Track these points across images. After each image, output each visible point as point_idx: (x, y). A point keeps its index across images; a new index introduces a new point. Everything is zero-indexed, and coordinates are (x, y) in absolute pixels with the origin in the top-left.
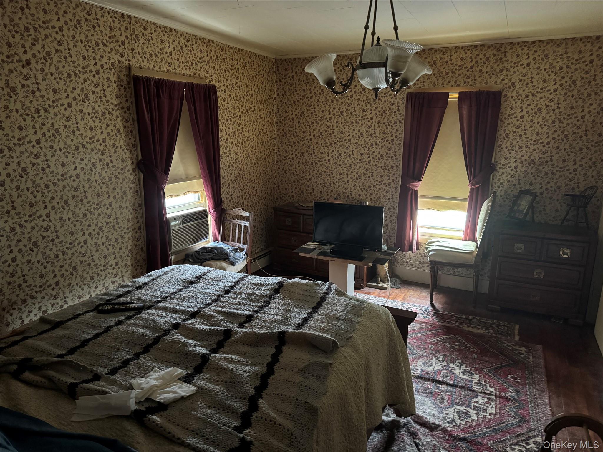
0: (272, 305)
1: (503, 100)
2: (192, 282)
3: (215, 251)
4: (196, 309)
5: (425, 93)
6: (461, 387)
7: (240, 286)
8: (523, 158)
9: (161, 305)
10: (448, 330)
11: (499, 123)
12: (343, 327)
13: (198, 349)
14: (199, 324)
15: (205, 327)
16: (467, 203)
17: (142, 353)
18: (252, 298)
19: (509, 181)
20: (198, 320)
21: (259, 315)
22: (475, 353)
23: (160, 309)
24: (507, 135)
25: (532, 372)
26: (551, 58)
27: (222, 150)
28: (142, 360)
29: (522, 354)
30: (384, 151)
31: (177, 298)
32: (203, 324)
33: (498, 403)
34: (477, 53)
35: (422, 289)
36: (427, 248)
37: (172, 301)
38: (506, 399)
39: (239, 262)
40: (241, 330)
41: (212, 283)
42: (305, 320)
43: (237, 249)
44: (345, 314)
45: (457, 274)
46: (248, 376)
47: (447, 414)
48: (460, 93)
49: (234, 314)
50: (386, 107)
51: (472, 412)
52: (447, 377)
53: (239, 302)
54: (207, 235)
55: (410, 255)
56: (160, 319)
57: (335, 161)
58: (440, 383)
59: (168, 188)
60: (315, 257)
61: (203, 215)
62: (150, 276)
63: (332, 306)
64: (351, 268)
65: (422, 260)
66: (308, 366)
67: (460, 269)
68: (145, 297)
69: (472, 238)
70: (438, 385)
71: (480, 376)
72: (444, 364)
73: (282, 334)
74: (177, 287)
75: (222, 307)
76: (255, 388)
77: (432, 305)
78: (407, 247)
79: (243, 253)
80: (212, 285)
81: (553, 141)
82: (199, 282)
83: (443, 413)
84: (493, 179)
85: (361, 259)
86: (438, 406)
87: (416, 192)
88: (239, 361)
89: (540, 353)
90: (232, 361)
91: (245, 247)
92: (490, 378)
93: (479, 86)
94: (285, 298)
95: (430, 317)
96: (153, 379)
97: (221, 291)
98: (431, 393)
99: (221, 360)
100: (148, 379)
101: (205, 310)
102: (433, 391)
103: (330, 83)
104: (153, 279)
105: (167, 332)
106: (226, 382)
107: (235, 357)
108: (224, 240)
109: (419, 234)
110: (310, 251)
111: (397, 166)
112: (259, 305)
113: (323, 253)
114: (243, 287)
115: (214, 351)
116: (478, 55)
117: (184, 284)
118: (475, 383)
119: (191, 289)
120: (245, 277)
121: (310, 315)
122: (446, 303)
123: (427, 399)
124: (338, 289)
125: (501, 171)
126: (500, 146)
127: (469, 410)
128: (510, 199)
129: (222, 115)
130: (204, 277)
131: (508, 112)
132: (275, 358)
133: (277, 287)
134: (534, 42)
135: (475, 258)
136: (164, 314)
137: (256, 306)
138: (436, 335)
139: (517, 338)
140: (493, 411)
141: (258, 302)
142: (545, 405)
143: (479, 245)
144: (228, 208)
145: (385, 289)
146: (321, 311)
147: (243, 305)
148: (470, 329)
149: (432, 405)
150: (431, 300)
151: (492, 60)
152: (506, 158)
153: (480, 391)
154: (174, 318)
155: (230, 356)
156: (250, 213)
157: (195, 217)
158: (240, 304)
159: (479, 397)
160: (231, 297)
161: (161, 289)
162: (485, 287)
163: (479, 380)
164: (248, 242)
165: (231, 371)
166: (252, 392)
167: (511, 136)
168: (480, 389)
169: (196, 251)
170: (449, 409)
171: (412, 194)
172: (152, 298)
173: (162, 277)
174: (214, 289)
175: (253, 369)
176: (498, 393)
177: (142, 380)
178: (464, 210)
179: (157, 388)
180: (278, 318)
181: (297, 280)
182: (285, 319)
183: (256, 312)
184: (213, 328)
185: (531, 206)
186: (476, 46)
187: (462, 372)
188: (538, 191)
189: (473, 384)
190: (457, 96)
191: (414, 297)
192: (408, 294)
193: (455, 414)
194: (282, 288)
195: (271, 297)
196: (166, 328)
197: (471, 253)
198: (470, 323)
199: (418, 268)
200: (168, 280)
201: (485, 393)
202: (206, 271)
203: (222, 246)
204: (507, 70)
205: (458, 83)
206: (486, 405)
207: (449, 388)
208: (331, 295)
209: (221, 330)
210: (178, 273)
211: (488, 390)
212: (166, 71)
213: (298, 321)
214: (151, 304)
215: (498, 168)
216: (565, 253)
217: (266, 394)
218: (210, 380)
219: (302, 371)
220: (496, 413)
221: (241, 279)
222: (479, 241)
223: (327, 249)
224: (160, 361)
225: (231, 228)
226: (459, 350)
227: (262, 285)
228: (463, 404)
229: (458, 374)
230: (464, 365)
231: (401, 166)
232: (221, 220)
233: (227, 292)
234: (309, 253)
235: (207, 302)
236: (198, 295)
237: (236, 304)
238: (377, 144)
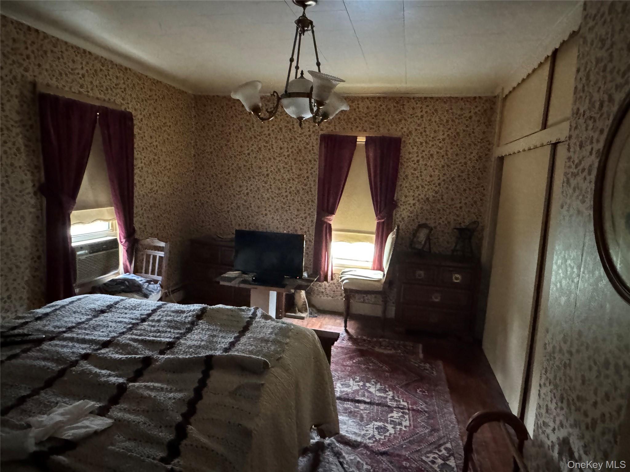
0: (196, 331)
1: (402, 145)
2: (103, 312)
3: (127, 283)
4: (109, 339)
5: (336, 135)
6: (378, 405)
7: (158, 313)
8: (420, 197)
9: (66, 335)
10: (362, 353)
11: (400, 166)
12: (273, 348)
13: (113, 379)
14: (112, 354)
15: (120, 356)
16: (374, 236)
17: (43, 388)
18: (173, 325)
19: (409, 217)
20: (111, 349)
21: (182, 341)
22: (387, 371)
23: (66, 339)
24: (406, 176)
25: (436, 385)
26: (440, 112)
27: (136, 179)
28: (43, 396)
29: (427, 370)
30: (300, 187)
31: (86, 328)
32: (117, 353)
33: (411, 415)
34: (380, 103)
35: (337, 317)
36: (341, 278)
37: (80, 331)
38: (418, 411)
39: (153, 294)
40: (162, 356)
41: (126, 311)
42: (232, 344)
43: (151, 281)
44: (273, 336)
45: (367, 301)
46: (173, 403)
47: (367, 431)
48: (367, 137)
49: (152, 342)
50: (301, 146)
51: (389, 427)
52: (364, 396)
53: (158, 329)
54: (116, 266)
55: (325, 285)
56: (65, 350)
57: (253, 195)
58: (359, 402)
59: (74, 214)
60: (237, 286)
61: (113, 244)
62: (53, 306)
63: (258, 330)
64: (273, 295)
65: (336, 290)
66: (239, 388)
67: (369, 296)
68: (46, 328)
69: (379, 267)
70: (357, 404)
71: (394, 393)
72: (361, 384)
73: (209, 358)
74: (86, 317)
75: (140, 335)
76: (183, 415)
77: (347, 331)
78: (322, 278)
79: (158, 285)
80: (126, 314)
81: (443, 183)
82: (111, 311)
83: (363, 430)
84: (396, 215)
85: (283, 286)
86: (359, 424)
87: (330, 225)
88: (162, 388)
89: (441, 367)
90: (154, 389)
91: (160, 278)
92: (402, 393)
93: (383, 132)
94: (210, 323)
95: (345, 342)
96: (58, 414)
97: (137, 319)
98: (351, 412)
99: (142, 388)
100: (52, 415)
101: (119, 338)
102: (353, 410)
103: (256, 109)
104: (56, 310)
105: (75, 363)
106: (148, 411)
107: (156, 385)
108: (136, 272)
109: (333, 265)
110: (230, 279)
111: (312, 201)
112: (181, 331)
113: (245, 282)
114: (162, 314)
115: (134, 380)
116: (381, 105)
117: (94, 313)
118: (389, 399)
119: (102, 318)
120: (163, 304)
121: (237, 339)
122: (358, 328)
123: (347, 418)
124: (264, 313)
125: (402, 207)
126: (401, 185)
127: (386, 425)
128: (410, 233)
129: (138, 143)
130: (117, 306)
131: (407, 157)
132: (203, 383)
133: (199, 313)
134: (426, 98)
135: (383, 285)
136: (71, 344)
137: (178, 333)
138: (351, 358)
139: (421, 356)
140: (407, 423)
141: (180, 329)
142: (450, 413)
143: (386, 273)
144: (141, 238)
145: (303, 318)
146: (248, 334)
147: (163, 332)
148: (381, 351)
149: (352, 424)
150: (346, 326)
151: (392, 110)
152: (406, 197)
153: (395, 406)
154: (82, 349)
155: (152, 384)
156: (166, 242)
157: (104, 247)
158: (159, 332)
159: (394, 412)
160: (149, 325)
161: (66, 319)
162: (392, 312)
163: (393, 397)
164: (163, 273)
165: (155, 399)
166: (179, 418)
167: (410, 177)
168: (395, 404)
169: (105, 284)
170: (369, 426)
171: (326, 228)
172: (55, 328)
173: (67, 307)
174: (128, 317)
175: (179, 395)
176: (410, 406)
177: (44, 418)
178: (371, 242)
179: (62, 425)
180: (203, 343)
181: (220, 306)
182: (211, 344)
183: (178, 338)
184: (130, 356)
185: (428, 239)
186: (379, 98)
187: (377, 390)
188: (432, 225)
189: (388, 400)
190: (365, 140)
191: (329, 325)
192: (324, 322)
193: (375, 430)
194: (206, 314)
195: (193, 323)
196: (73, 359)
197: (379, 281)
198: (381, 346)
199: (332, 297)
200: (74, 310)
201: (399, 408)
202: (117, 300)
203: (134, 278)
204: (405, 120)
205: (365, 128)
206: (401, 418)
207: (367, 406)
208: (257, 319)
209: (140, 358)
210: (86, 302)
211: (401, 405)
212: (77, 92)
213: (225, 345)
214: (54, 335)
215: (399, 205)
216: (457, 279)
217: (195, 420)
218: (129, 412)
219: (233, 394)
220: (410, 425)
221: (159, 307)
222: (386, 270)
223: (249, 277)
224: (65, 395)
225: (145, 260)
226: (373, 370)
227: (183, 312)
228: (381, 420)
229: (374, 392)
230: (379, 384)
231: (316, 201)
232: (132, 252)
233: (143, 320)
234: (231, 282)
235: (122, 331)
236: (110, 324)
237: (155, 332)
238: (293, 180)
